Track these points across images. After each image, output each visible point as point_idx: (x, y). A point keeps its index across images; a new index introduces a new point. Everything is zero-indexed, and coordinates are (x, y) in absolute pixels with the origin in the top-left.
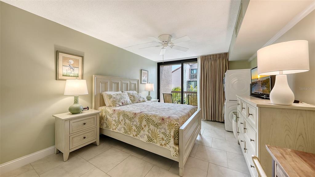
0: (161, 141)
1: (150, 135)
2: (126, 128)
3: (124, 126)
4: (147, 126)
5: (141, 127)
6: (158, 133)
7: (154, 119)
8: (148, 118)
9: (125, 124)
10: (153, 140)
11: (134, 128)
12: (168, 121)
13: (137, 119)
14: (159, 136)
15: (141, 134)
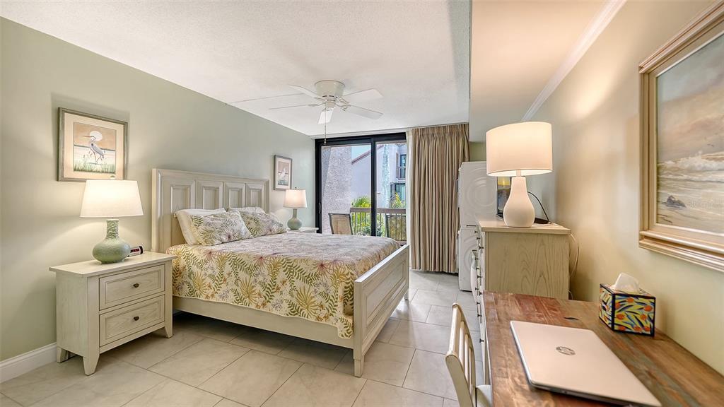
0: (318, 312)
1: (294, 301)
2: (240, 292)
3: (235, 287)
4: (288, 282)
5: (274, 286)
6: (312, 295)
7: (303, 266)
8: (291, 264)
9: (236, 283)
10: (301, 310)
11: (258, 288)
12: (331, 268)
13: (265, 270)
14: (313, 300)
15: (274, 301)
